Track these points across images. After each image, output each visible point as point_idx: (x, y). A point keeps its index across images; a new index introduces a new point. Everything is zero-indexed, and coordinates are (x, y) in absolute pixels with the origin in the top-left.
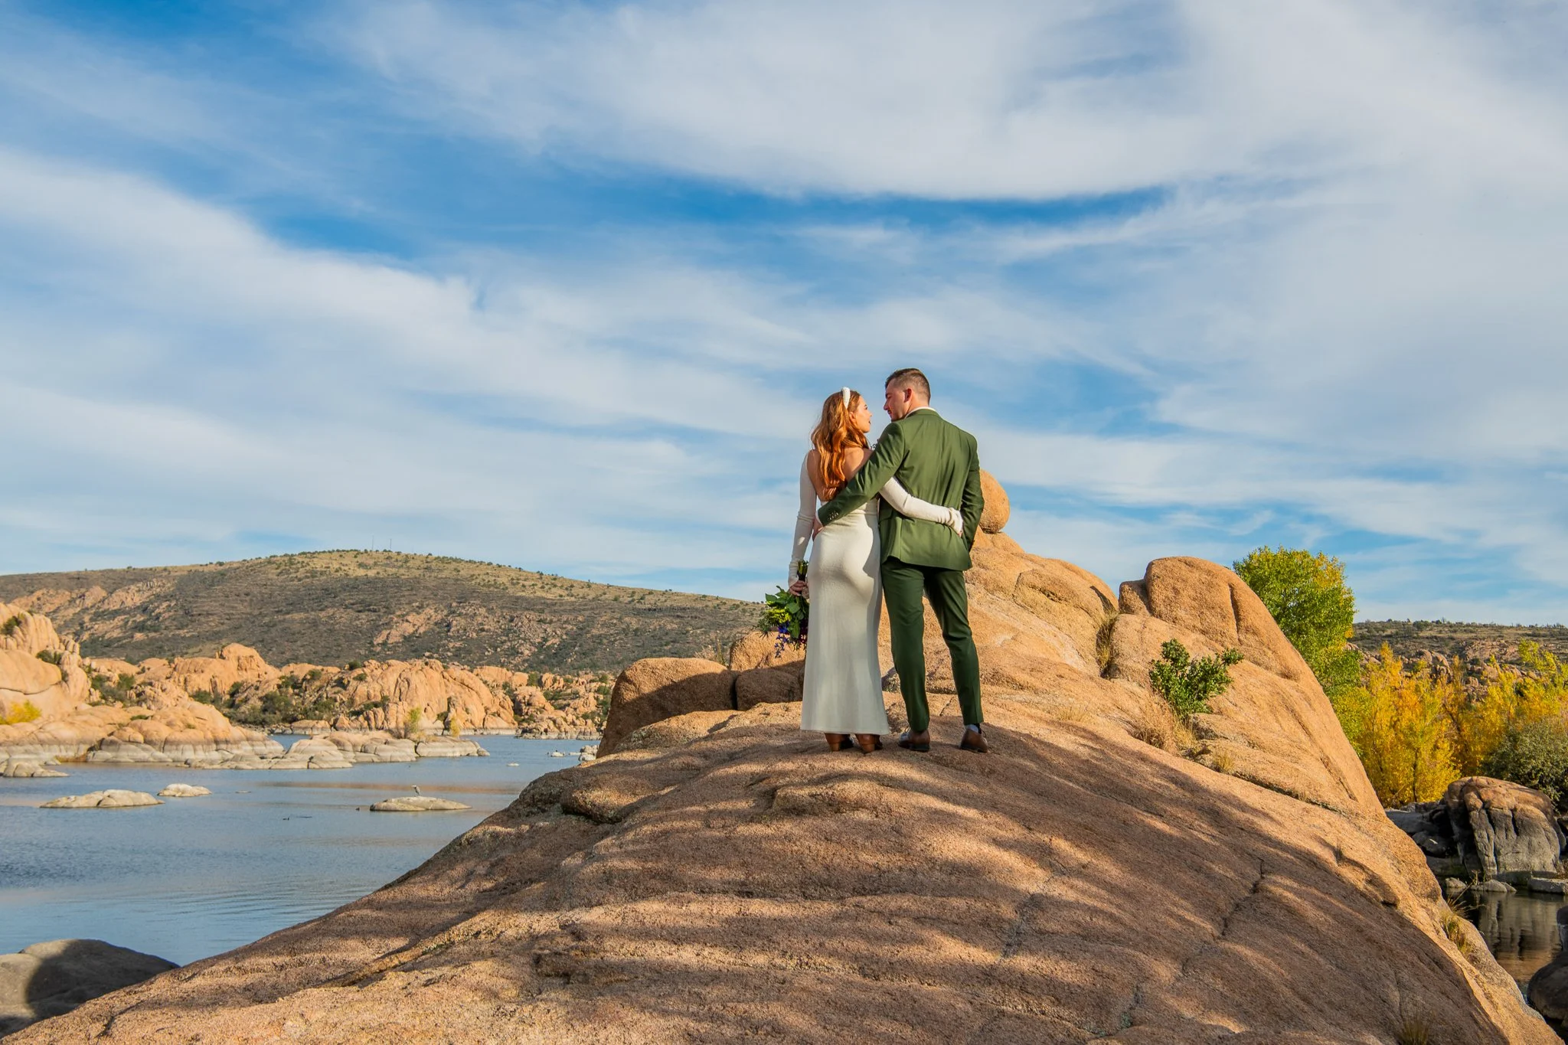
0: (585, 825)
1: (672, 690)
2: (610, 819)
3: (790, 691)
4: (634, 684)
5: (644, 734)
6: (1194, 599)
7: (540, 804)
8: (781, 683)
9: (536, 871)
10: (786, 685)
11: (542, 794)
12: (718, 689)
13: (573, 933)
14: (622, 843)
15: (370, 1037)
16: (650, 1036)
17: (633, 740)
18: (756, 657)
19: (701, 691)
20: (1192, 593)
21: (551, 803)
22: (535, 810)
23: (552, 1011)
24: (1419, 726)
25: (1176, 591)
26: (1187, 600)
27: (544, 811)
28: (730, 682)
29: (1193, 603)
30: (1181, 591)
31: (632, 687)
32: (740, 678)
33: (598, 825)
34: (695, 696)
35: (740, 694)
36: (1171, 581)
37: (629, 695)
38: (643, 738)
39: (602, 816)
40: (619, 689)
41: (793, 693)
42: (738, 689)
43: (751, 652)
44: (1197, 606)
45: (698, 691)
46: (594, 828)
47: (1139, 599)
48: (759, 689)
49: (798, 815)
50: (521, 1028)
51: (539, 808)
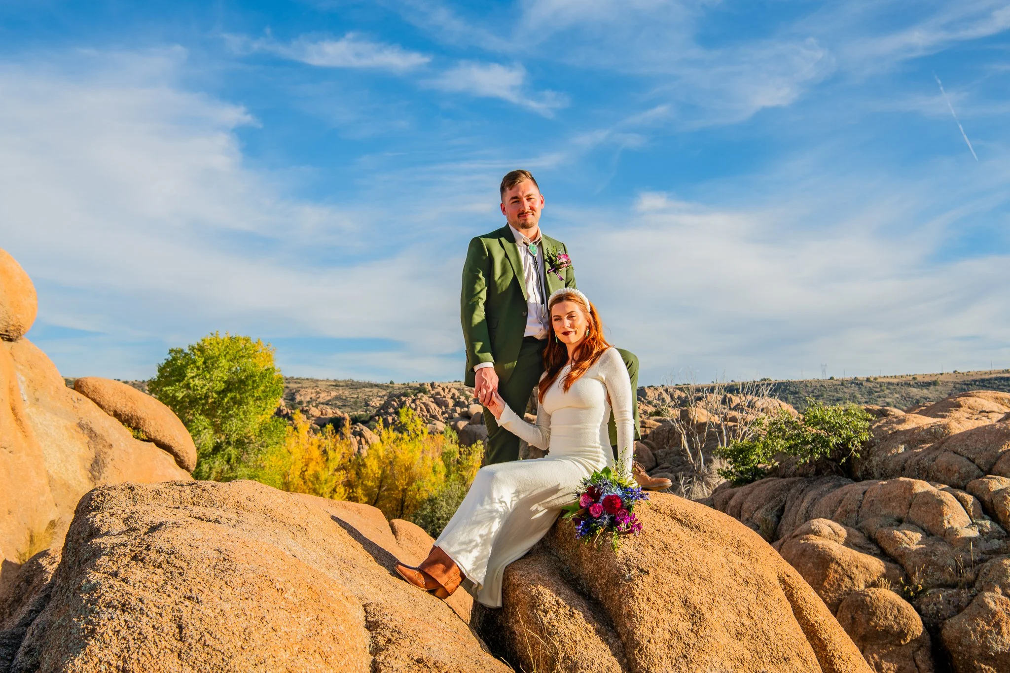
6: (739, 636)
20: (732, 617)
24: (323, 477)
25: (695, 616)
26: (724, 639)
29: (741, 648)
30: (707, 615)
36: (678, 582)
44: (748, 655)
47: (597, 639)
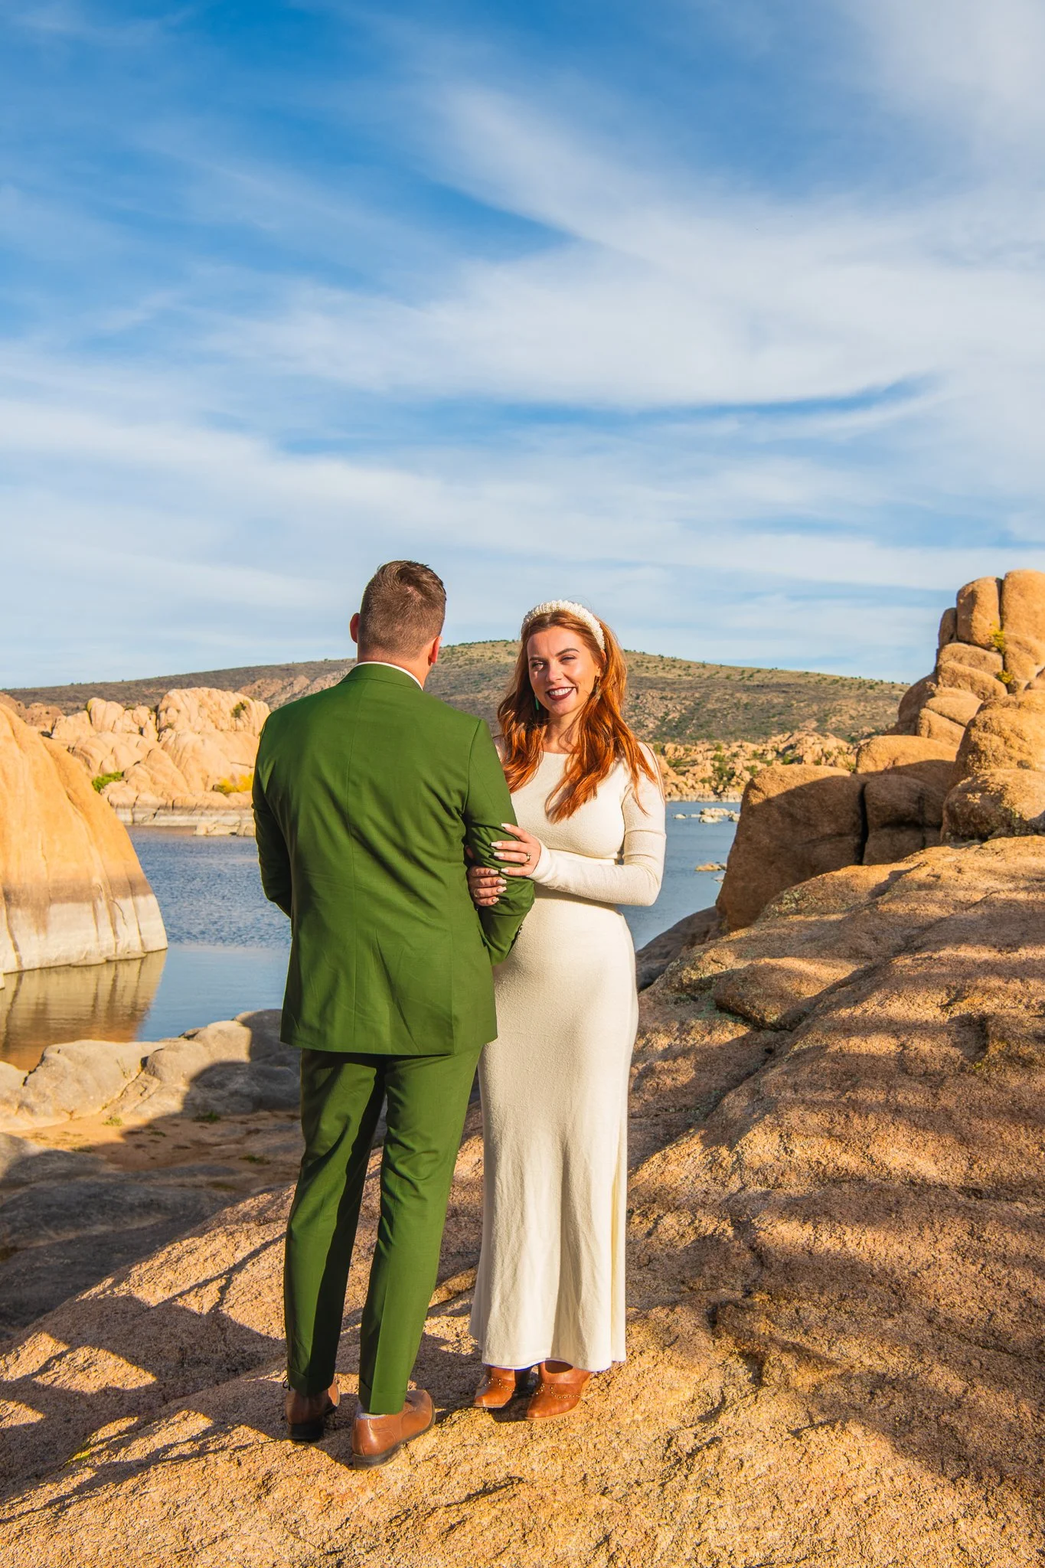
0: (742, 1031)
1: (801, 797)
2: (772, 1025)
3: (920, 798)
4: (763, 792)
5: (797, 896)
7: (689, 991)
8: (910, 790)
9: (692, 1093)
10: (915, 791)
11: (691, 979)
12: (848, 797)
13: (752, 1249)
14: (796, 1084)
15: (494, 1512)
16: (900, 1544)
17: (785, 901)
18: (883, 761)
19: (830, 798)
21: (701, 989)
22: (684, 996)
23: (747, 1465)
27: (695, 999)
28: (858, 785)
31: (761, 795)
32: (869, 785)
33: (759, 1031)
34: (823, 804)
35: (869, 801)
37: (756, 799)
38: (797, 901)
39: (763, 1020)
40: (748, 796)
41: (923, 799)
42: (867, 797)
43: (877, 757)
45: (826, 798)
46: (755, 1035)
48: (889, 797)
49: (1024, 1066)
50: (704, 1499)
51: (688, 994)
